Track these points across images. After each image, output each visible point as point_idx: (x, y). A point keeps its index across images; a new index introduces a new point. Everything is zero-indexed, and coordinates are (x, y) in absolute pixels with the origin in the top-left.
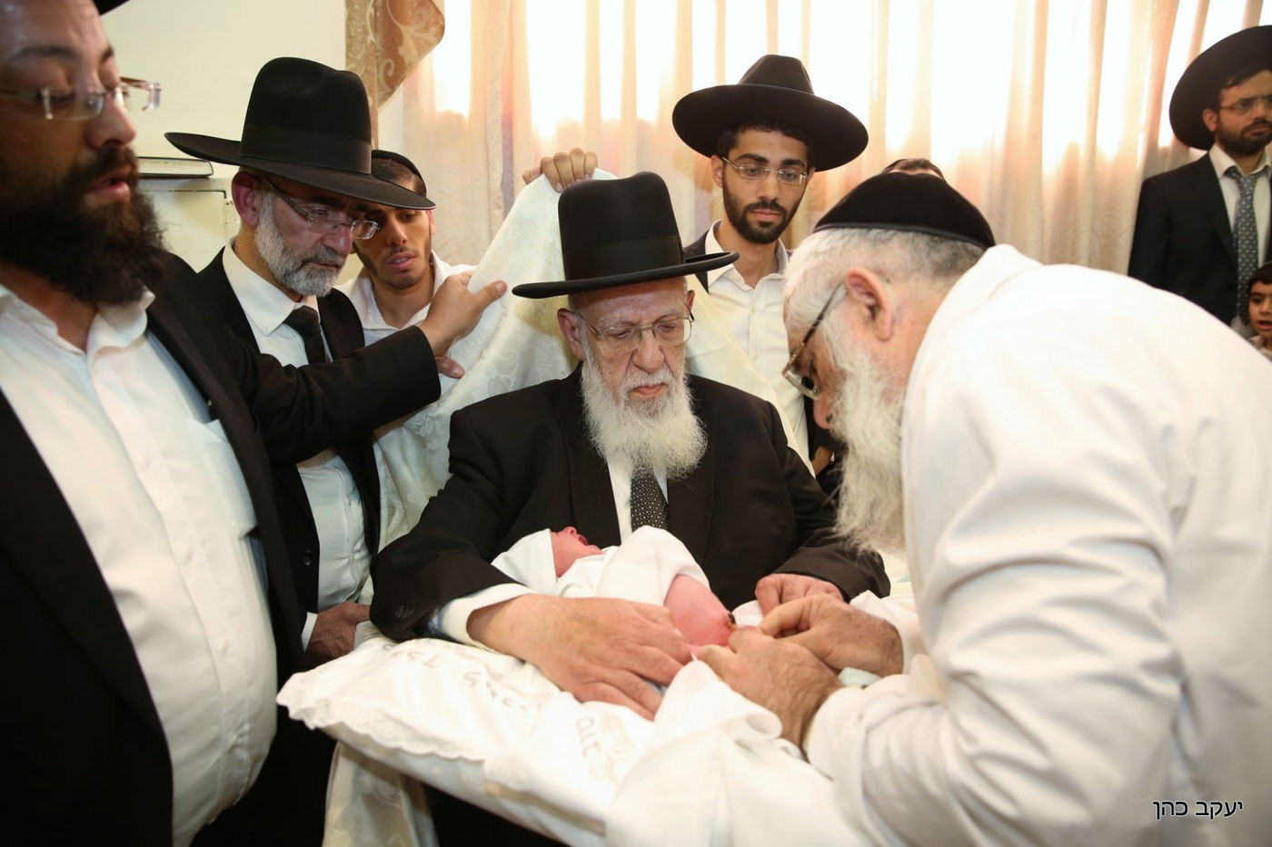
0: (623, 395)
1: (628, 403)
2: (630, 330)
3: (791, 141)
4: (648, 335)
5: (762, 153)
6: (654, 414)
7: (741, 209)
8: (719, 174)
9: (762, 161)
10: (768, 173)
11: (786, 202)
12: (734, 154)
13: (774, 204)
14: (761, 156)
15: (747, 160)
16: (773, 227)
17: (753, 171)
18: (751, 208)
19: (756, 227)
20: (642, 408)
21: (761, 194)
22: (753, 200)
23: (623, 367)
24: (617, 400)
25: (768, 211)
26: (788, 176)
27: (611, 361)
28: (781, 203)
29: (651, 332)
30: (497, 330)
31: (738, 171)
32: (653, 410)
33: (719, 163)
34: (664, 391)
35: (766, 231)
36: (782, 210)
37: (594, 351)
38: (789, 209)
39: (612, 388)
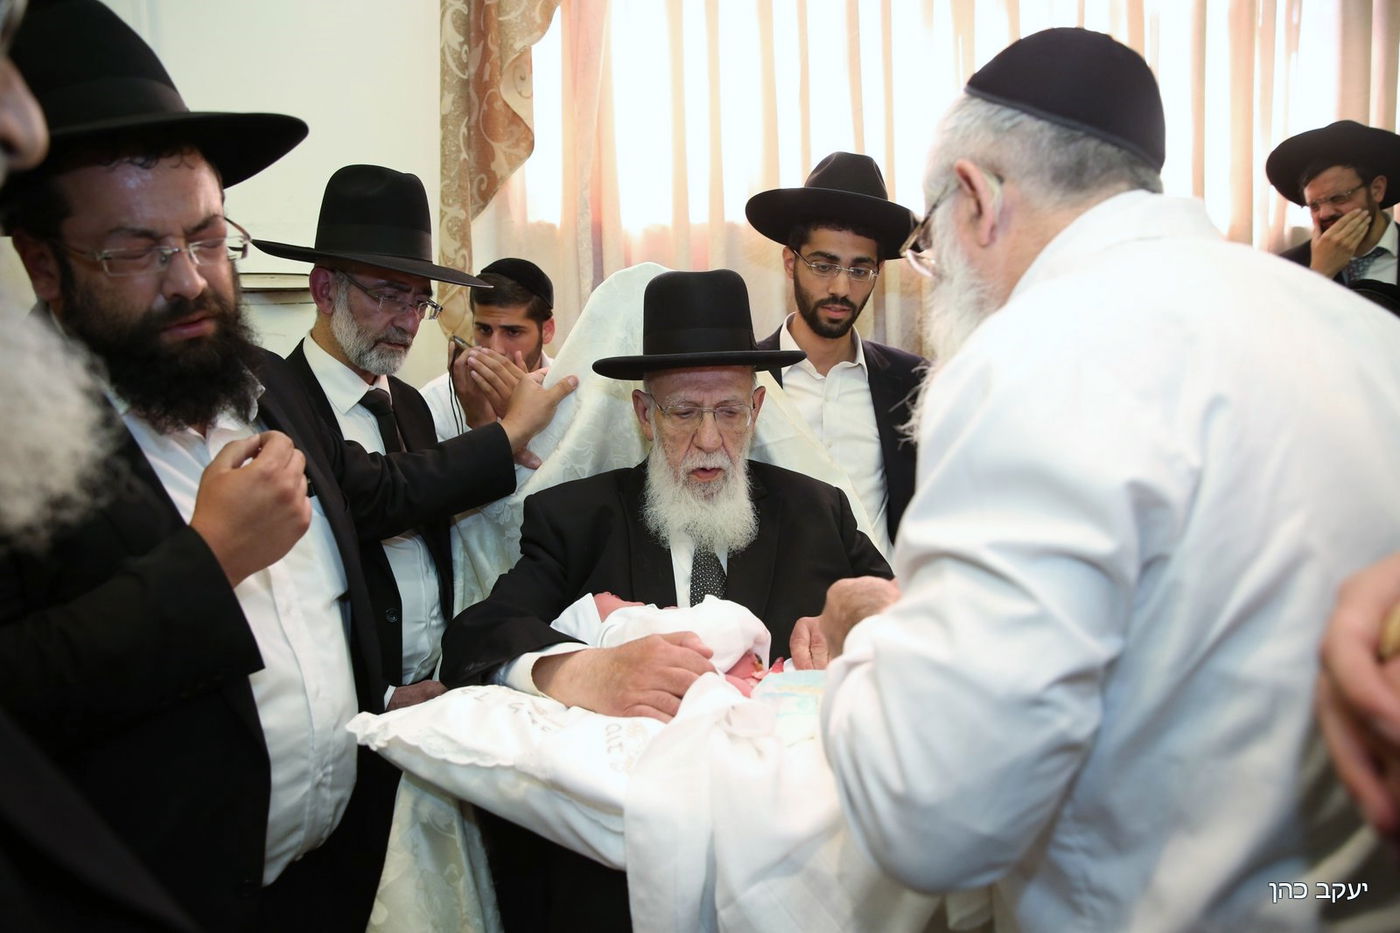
0: (683, 476)
1: (685, 484)
2: (693, 411)
3: (861, 240)
4: (708, 417)
5: (833, 251)
6: (709, 497)
7: (812, 304)
8: (791, 265)
9: (833, 259)
10: (839, 271)
11: (856, 299)
12: (806, 250)
13: (844, 300)
14: (833, 254)
15: (819, 257)
16: (842, 323)
17: (823, 267)
18: (822, 303)
19: (825, 323)
20: (698, 490)
21: (831, 290)
22: (825, 296)
23: (685, 447)
24: (676, 478)
25: (838, 306)
26: (857, 273)
27: (673, 439)
28: (851, 299)
29: (711, 415)
30: (572, 421)
31: (810, 268)
32: (708, 491)
33: (791, 255)
34: (720, 475)
35: (835, 327)
36: (851, 305)
37: (660, 429)
38: (859, 305)
39: (674, 465)
